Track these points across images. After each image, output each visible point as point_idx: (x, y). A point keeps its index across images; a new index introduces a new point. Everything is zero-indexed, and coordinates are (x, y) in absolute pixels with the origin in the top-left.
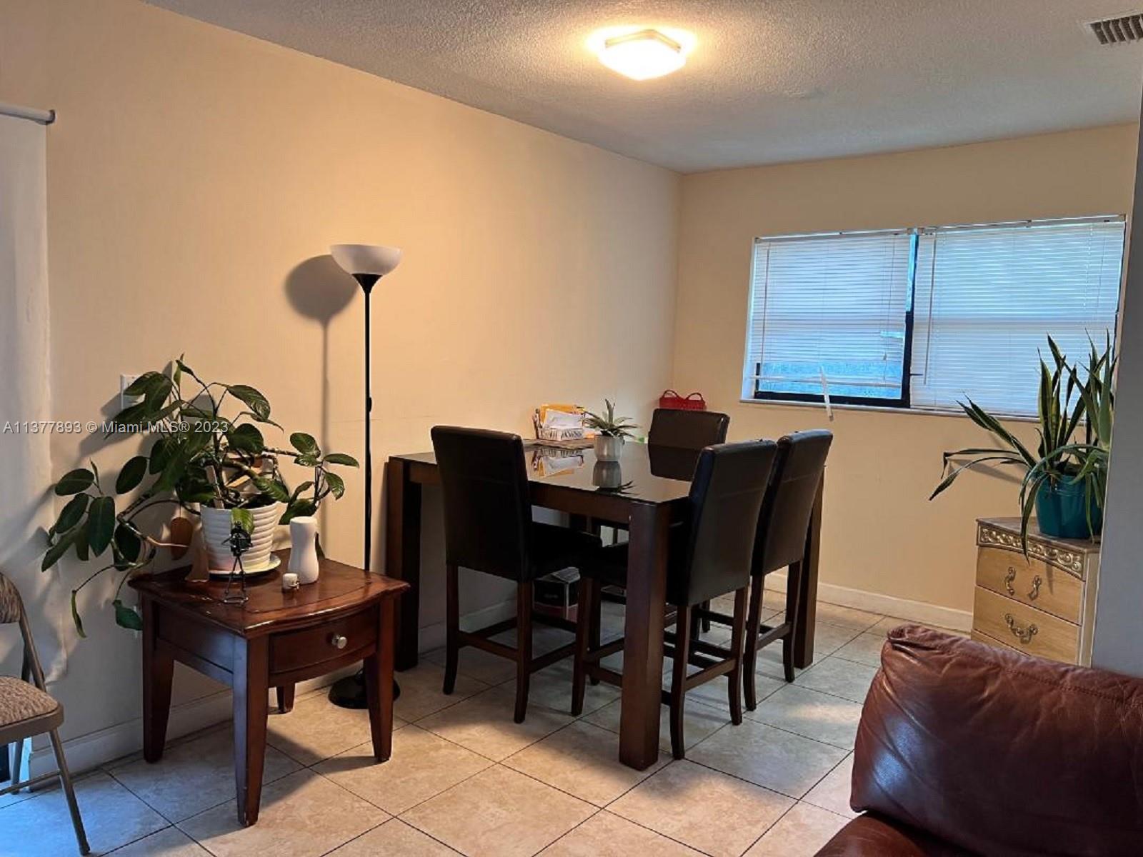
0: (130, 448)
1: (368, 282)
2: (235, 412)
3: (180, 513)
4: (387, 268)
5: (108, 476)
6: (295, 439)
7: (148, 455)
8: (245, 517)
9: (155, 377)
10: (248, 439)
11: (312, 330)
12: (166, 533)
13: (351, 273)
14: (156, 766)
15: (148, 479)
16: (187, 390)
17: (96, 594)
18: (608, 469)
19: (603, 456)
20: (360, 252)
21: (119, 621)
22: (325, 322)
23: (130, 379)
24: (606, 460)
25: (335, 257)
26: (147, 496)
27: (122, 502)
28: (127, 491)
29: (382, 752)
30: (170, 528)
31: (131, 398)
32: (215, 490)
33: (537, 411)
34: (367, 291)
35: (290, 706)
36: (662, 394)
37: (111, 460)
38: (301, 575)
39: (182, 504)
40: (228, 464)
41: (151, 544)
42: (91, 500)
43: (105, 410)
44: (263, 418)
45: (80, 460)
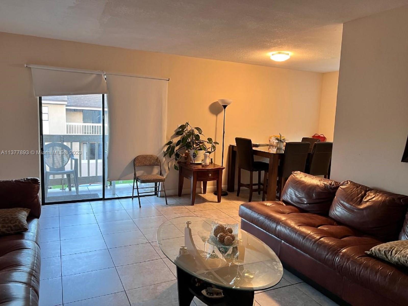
0: (179, 138)
1: (225, 107)
2: (196, 132)
3: (187, 151)
4: (229, 104)
5: (175, 143)
6: (208, 139)
7: (181, 140)
8: (196, 152)
9: (183, 125)
10: (197, 137)
11: (214, 117)
12: (184, 155)
13: (222, 105)
14: (180, 197)
15: (181, 144)
16: (189, 128)
17: (172, 164)
18: (279, 150)
19: (278, 147)
20: (223, 101)
21: (175, 168)
22: (217, 115)
23: (179, 126)
24: (279, 148)
25: (219, 102)
26: (181, 147)
27: (177, 148)
28: (178, 146)
29: (219, 201)
30: (185, 154)
31: (179, 129)
32: (192, 147)
33: (270, 137)
34: (225, 109)
35: (205, 193)
36: (314, 134)
37: (176, 140)
38: (205, 164)
39: (187, 150)
40: (196, 143)
41: (181, 156)
42: (171, 146)
43: (175, 131)
44: (201, 134)
45: (171, 140)
